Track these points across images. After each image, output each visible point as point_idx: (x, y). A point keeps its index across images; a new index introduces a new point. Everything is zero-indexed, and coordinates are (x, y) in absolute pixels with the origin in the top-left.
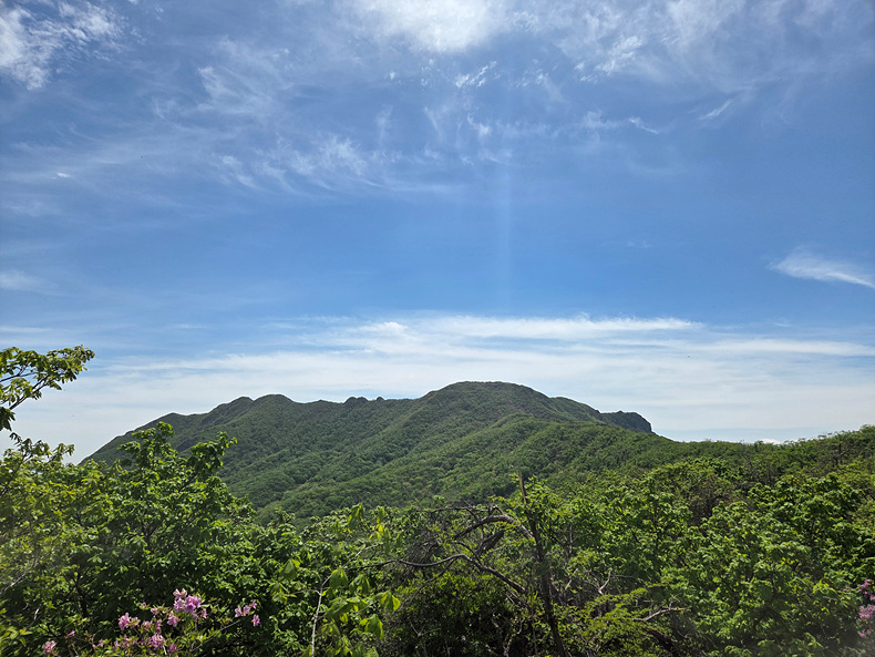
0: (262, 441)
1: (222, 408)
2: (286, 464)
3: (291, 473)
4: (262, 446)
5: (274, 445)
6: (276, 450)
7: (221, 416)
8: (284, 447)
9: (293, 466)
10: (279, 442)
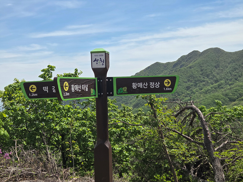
0: (208, 76)
1: (183, 58)
2: (223, 90)
3: (226, 95)
4: (207, 79)
5: (215, 79)
6: (216, 81)
7: (183, 63)
8: (221, 80)
9: (227, 91)
10: (218, 77)
